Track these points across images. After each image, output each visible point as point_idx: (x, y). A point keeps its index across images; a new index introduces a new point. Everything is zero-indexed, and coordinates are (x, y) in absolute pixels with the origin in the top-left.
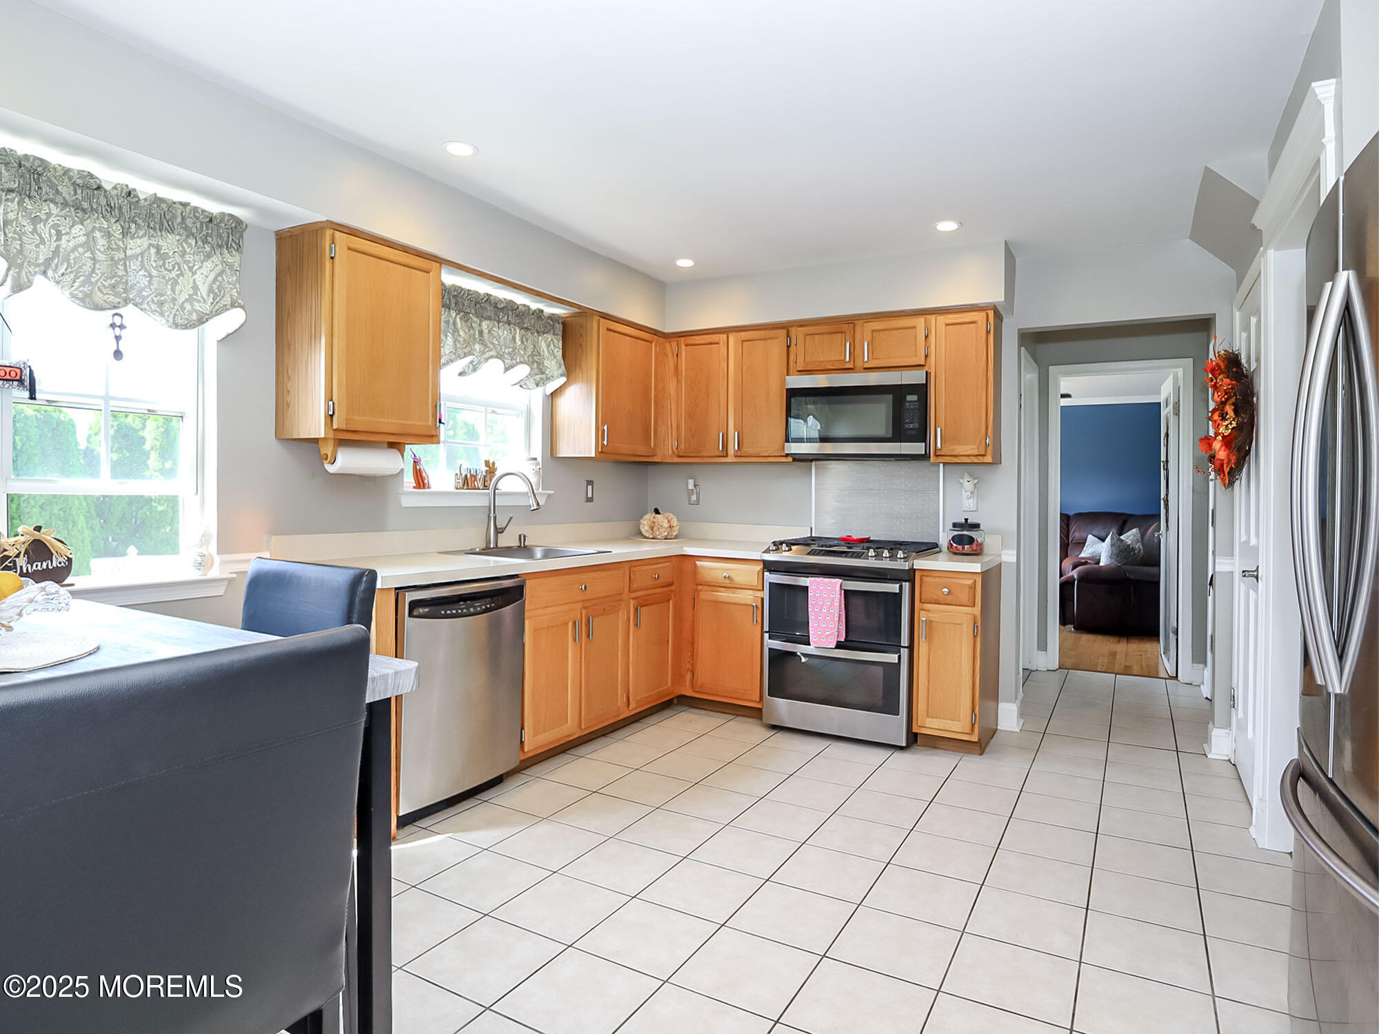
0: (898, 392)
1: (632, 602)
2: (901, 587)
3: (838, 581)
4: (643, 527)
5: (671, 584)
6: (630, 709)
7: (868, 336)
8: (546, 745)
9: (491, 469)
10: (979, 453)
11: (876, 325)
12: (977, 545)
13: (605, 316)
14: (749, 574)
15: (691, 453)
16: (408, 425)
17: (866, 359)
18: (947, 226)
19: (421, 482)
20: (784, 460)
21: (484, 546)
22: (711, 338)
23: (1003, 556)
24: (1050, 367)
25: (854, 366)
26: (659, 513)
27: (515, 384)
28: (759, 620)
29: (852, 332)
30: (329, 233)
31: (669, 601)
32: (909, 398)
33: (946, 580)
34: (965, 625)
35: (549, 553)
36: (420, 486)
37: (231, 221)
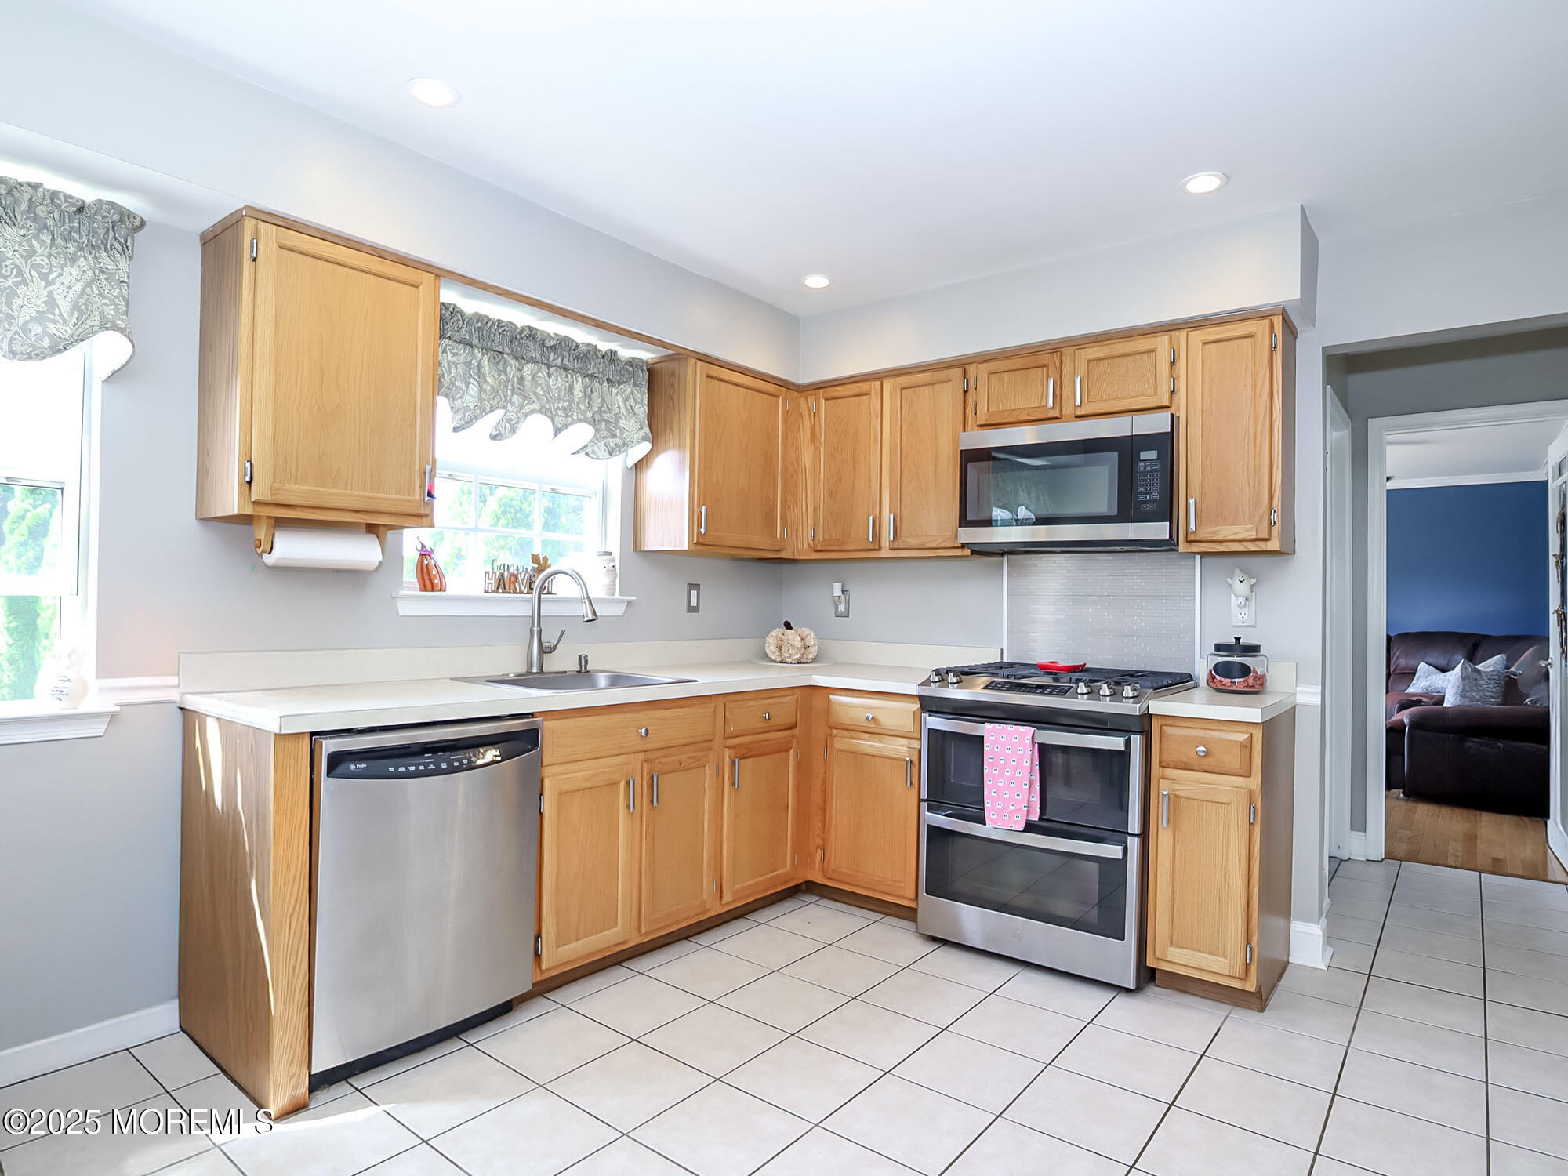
0: (1127, 448)
1: (727, 752)
2: (1128, 743)
3: (1027, 731)
4: (768, 647)
5: (792, 727)
6: (724, 902)
7: (1082, 368)
8: (582, 958)
9: (541, 564)
10: (1259, 536)
11: (1094, 352)
12: (1255, 678)
13: (704, 359)
14: (902, 715)
15: (832, 545)
16: (377, 498)
17: (1078, 402)
18: (1203, 183)
19: (428, 582)
20: (958, 552)
21: (524, 670)
22: (859, 387)
23: (1297, 695)
24: (1369, 420)
25: (1061, 415)
26: (791, 628)
27: (577, 452)
28: (916, 781)
29: (1058, 365)
30: (249, 225)
31: (788, 750)
32: (1145, 455)
33: (1202, 733)
34: (1234, 806)
35: (617, 681)
36: (425, 586)
37: (112, 212)
